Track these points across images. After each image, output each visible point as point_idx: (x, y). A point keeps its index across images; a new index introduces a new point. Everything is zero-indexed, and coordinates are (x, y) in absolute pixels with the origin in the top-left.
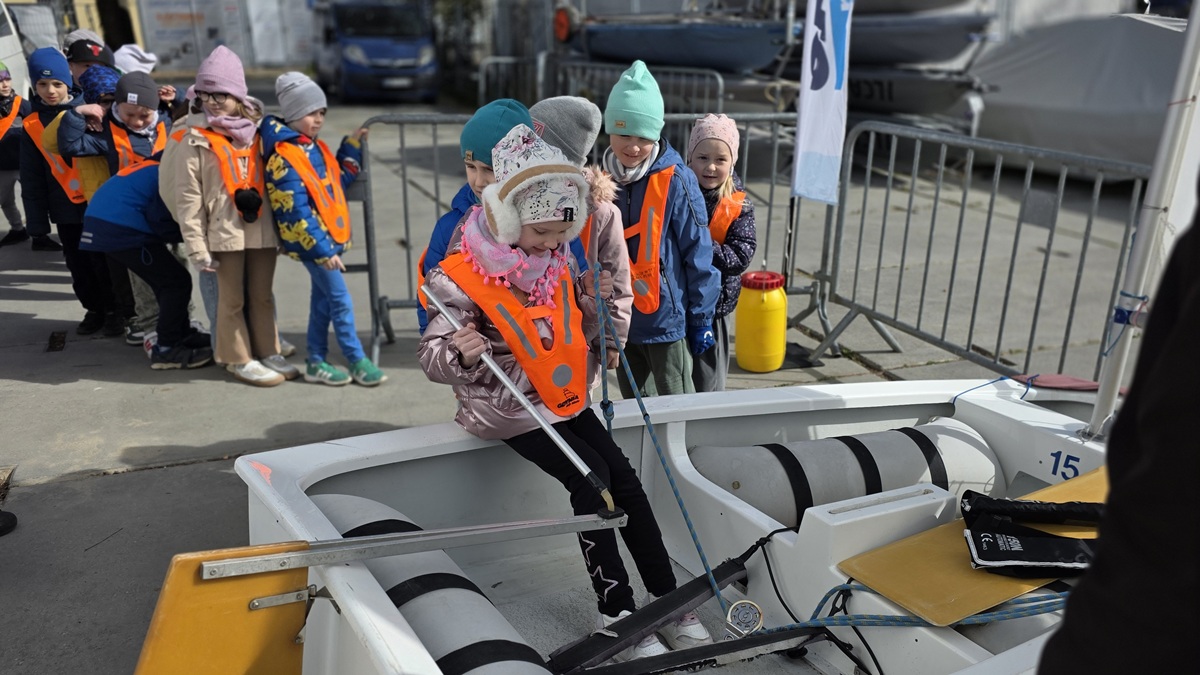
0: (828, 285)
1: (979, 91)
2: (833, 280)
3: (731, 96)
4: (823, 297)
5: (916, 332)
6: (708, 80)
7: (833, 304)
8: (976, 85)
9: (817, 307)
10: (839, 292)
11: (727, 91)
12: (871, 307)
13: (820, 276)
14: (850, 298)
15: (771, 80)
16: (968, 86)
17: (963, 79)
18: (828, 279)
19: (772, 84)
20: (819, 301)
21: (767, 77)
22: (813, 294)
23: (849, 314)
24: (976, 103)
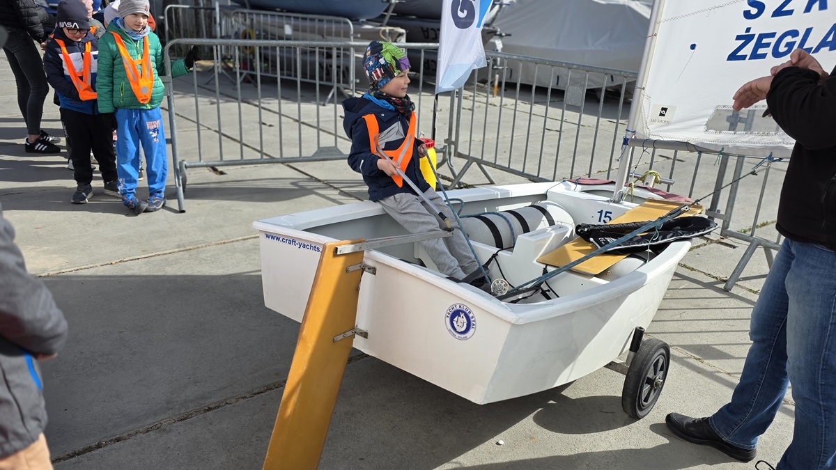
0: (453, 147)
1: (500, 35)
2: (456, 143)
3: (359, 36)
4: (450, 154)
5: (508, 170)
6: (342, 25)
7: (456, 158)
8: (498, 33)
9: (447, 160)
10: (460, 150)
11: (355, 32)
12: (480, 158)
13: (448, 141)
14: (467, 154)
15: (381, 26)
16: (494, 33)
17: (491, 28)
18: (453, 143)
19: (383, 28)
20: (448, 157)
21: (379, 24)
22: (444, 153)
23: (468, 162)
24: (499, 44)
